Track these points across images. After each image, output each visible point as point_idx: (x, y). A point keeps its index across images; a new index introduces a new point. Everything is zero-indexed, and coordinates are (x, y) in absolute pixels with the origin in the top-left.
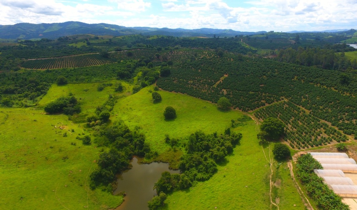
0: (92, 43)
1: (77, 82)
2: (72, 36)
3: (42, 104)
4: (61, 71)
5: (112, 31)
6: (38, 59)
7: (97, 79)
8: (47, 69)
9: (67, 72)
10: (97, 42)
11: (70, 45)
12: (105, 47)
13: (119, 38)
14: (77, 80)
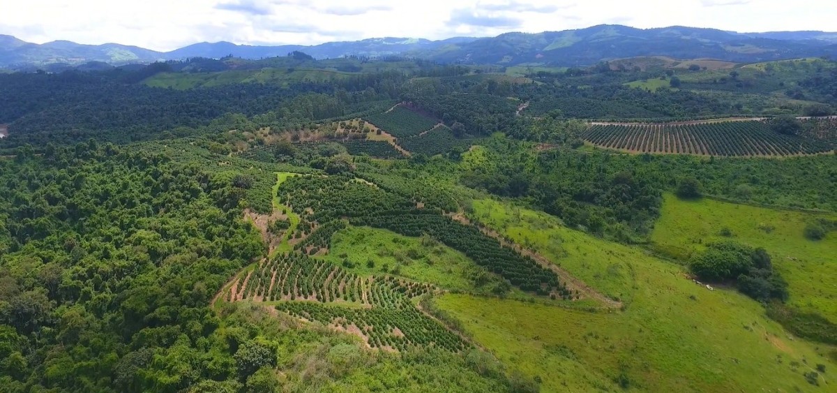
0: (683, 82)
1: (730, 199)
2: (618, 61)
3: (660, 244)
4: (678, 160)
5: (702, 44)
6: (614, 124)
7: (790, 199)
8: (646, 154)
9: (694, 166)
10: (696, 80)
11: (633, 85)
12: (724, 93)
13: (751, 69)
14: (726, 191)
